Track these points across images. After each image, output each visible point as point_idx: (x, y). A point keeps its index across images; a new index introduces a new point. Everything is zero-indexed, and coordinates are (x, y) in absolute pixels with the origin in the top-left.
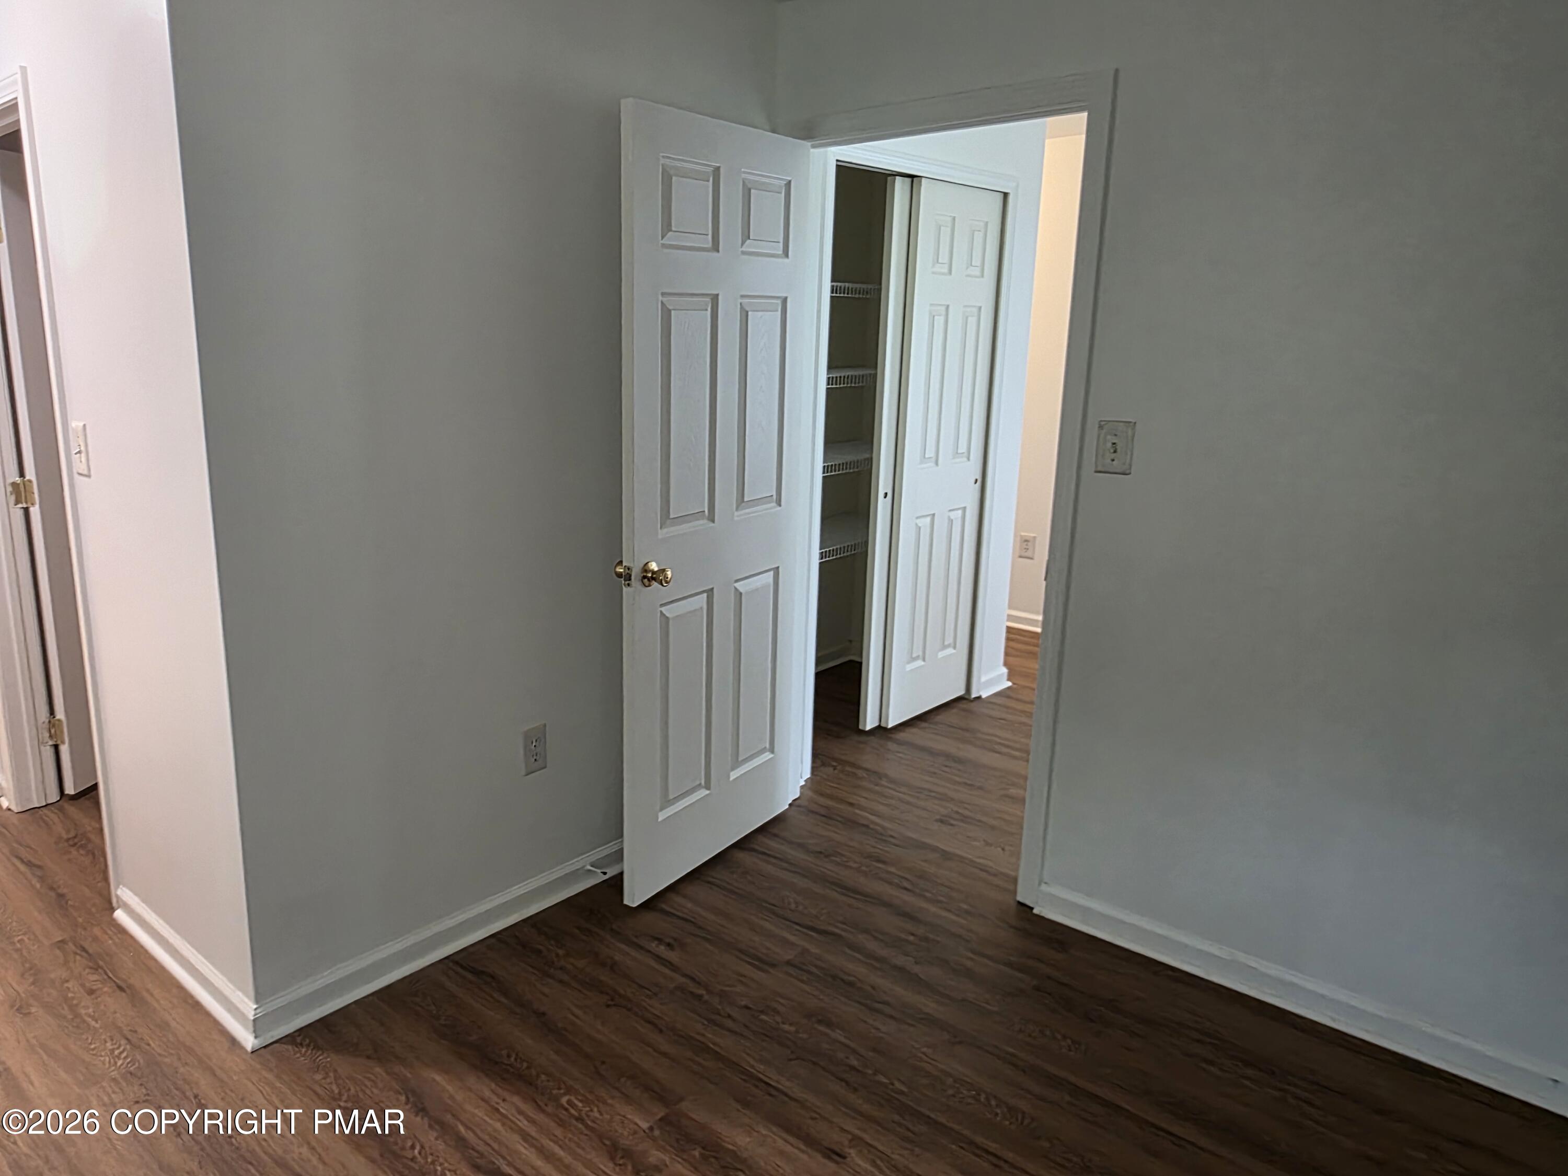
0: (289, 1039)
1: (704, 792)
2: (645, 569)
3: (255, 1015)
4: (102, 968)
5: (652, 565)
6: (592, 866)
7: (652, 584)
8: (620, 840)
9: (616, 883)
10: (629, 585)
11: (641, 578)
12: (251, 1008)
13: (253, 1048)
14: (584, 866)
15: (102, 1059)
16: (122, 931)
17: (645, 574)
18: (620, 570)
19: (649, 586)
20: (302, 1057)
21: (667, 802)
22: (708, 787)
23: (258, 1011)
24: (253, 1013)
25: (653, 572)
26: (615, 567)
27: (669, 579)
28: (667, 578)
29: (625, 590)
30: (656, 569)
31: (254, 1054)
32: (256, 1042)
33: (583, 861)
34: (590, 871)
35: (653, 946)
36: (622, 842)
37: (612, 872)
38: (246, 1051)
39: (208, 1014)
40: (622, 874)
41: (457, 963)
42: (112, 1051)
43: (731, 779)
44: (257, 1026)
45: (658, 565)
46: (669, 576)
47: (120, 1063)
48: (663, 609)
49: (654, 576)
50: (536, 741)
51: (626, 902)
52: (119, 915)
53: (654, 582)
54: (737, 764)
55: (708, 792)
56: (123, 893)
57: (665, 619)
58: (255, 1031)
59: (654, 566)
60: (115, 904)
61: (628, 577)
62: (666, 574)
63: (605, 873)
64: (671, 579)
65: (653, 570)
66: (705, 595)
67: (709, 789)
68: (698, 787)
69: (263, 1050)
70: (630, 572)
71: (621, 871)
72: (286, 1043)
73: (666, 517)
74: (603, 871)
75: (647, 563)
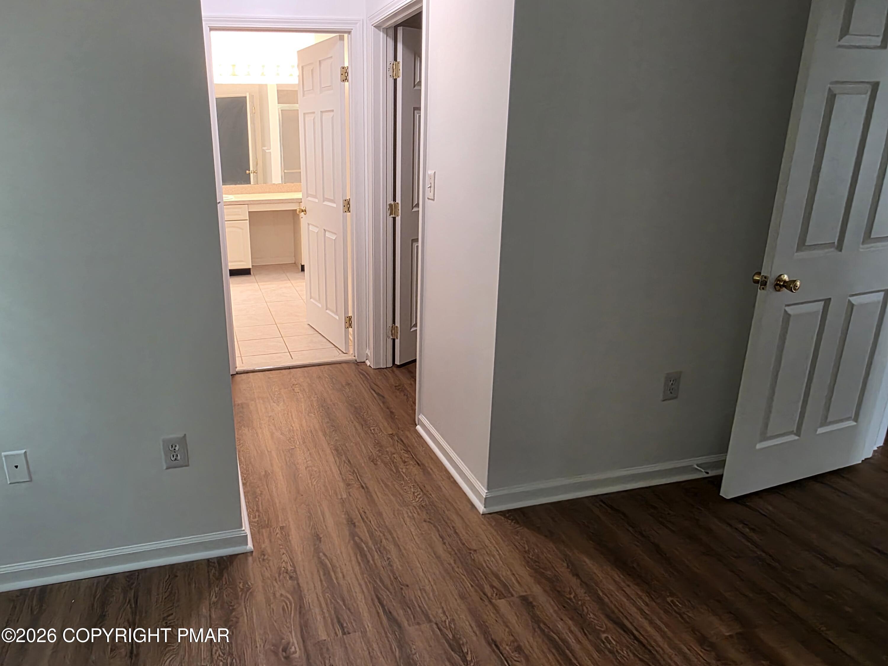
0: (502, 513)
1: (794, 437)
2: (779, 279)
3: (486, 496)
4: (410, 452)
5: (784, 276)
6: (698, 466)
7: (781, 289)
8: (725, 454)
9: (717, 481)
10: (763, 289)
11: (773, 285)
12: (485, 491)
13: (483, 512)
14: (692, 466)
15: (409, 495)
16: (420, 436)
17: (778, 282)
18: (757, 278)
19: (779, 291)
20: (509, 525)
21: (764, 437)
22: (798, 434)
23: (488, 494)
24: (485, 494)
25: (785, 282)
26: (754, 275)
27: (797, 288)
28: (797, 287)
29: (760, 292)
30: (787, 280)
31: (483, 516)
32: (485, 509)
33: (694, 462)
34: (695, 469)
35: (740, 526)
36: (726, 455)
37: (712, 473)
38: (480, 513)
39: (460, 488)
40: (722, 475)
41: (602, 501)
42: (414, 493)
43: (818, 433)
44: (487, 502)
45: (789, 277)
46: (798, 286)
47: (417, 499)
48: (787, 309)
49: (786, 284)
50: (673, 381)
51: (721, 494)
52: (418, 428)
53: (784, 288)
54: (825, 422)
55: (797, 438)
56: (422, 418)
57: (787, 316)
58: (485, 504)
59: (786, 277)
60: (417, 423)
61: (764, 283)
62: (796, 284)
63: (707, 473)
64: (798, 288)
65: (785, 280)
66: (823, 303)
67: (799, 436)
68: (791, 433)
69: (489, 516)
70: (766, 280)
71: (721, 473)
72: (501, 515)
73: (802, 245)
74: (707, 471)
75: (781, 275)
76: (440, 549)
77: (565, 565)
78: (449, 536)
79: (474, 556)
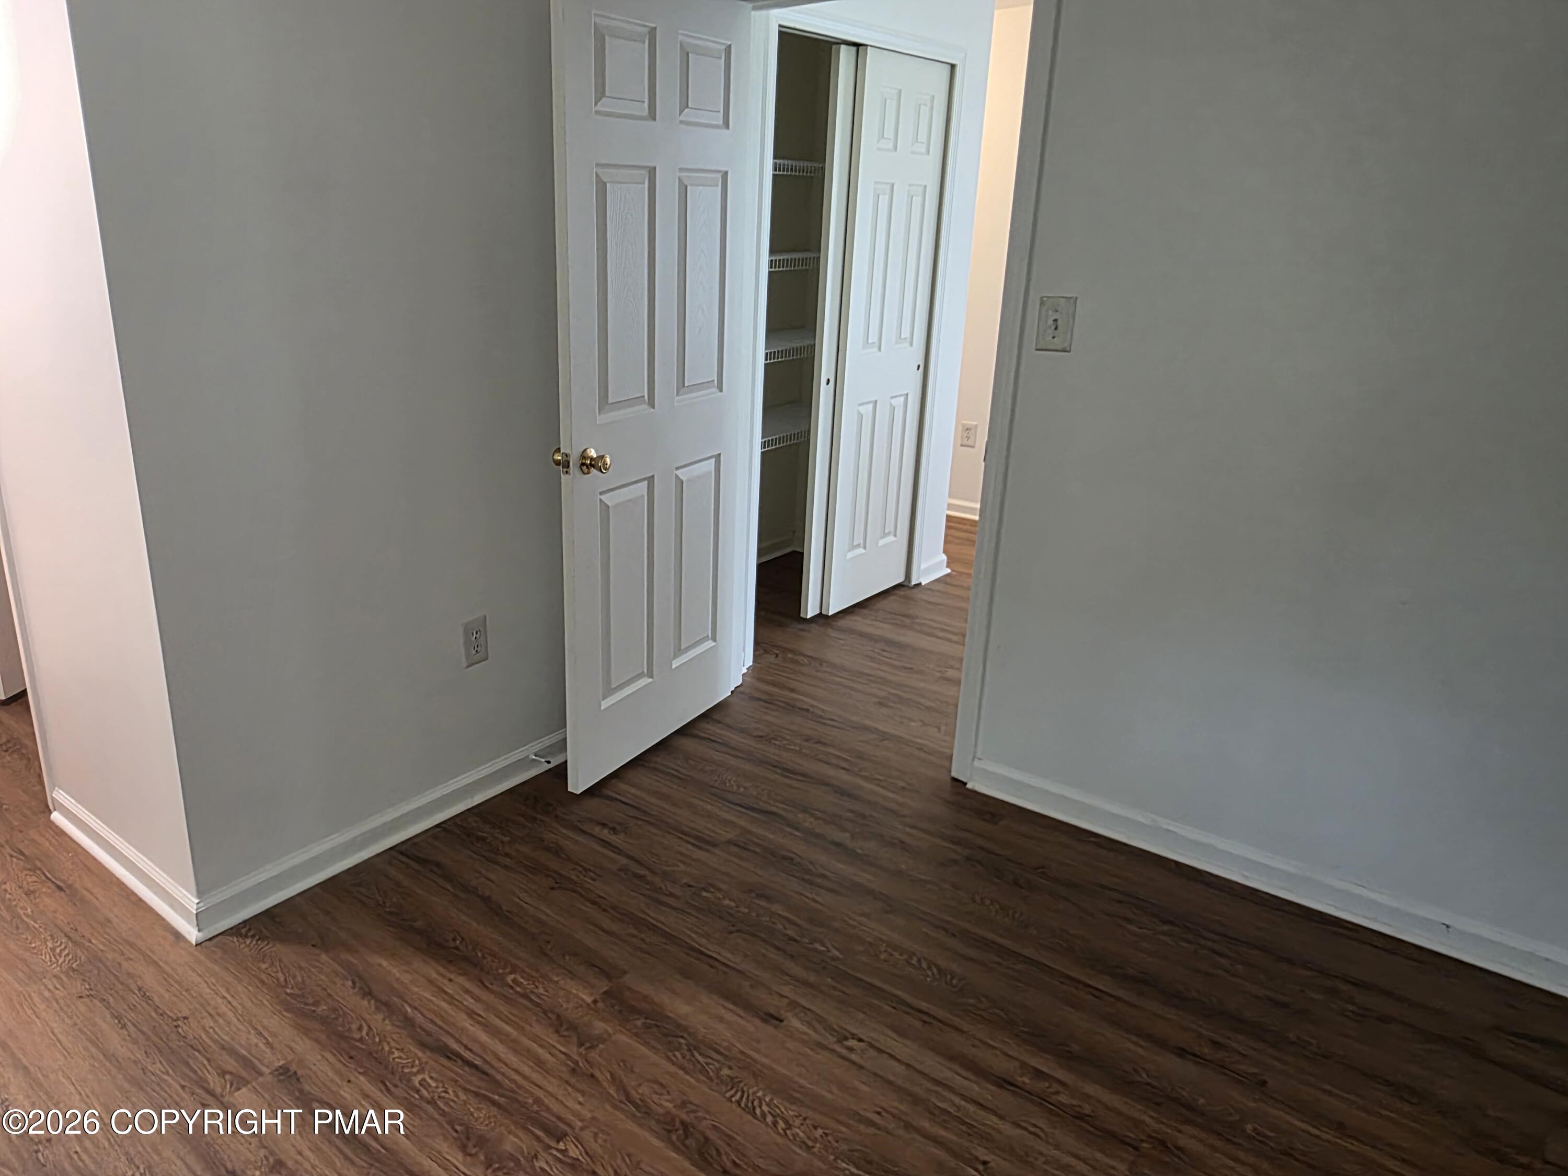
0: (235, 931)
1: (646, 681)
2: (584, 456)
3: (197, 909)
4: (38, 868)
5: (591, 452)
6: (536, 756)
8: (564, 730)
9: (561, 772)
10: (567, 472)
11: (579, 465)
12: (193, 902)
13: (197, 941)
14: (527, 757)
15: (43, 957)
16: (59, 833)
17: (584, 461)
18: (558, 457)
19: (588, 473)
20: (246, 947)
21: (609, 691)
22: (650, 674)
23: (201, 905)
24: (195, 907)
25: (592, 459)
26: (553, 454)
27: (608, 467)
28: (607, 465)
29: (564, 477)
30: (595, 456)
31: (199, 947)
32: (200, 934)
33: (529, 750)
34: (534, 760)
35: (597, 830)
36: (566, 731)
37: (555, 761)
38: (192, 944)
39: (150, 910)
40: (566, 762)
41: (402, 853)
42: (54, 949)
43: (674, 667)
44: (200, 919)
45: (596, 451)
46: (609, 463)
47: (61, 960)
48: (603, 497)
49: (593, 463)
50: (477, 633)
51: (570, 790)
52: (55, 816)
53: (592, 469)
54: (679, 651)
55: (649, 680)
56: (59, 796)
57: (605, 507)
58: (198, 925)
59: (593, 453)
60: (51, 807)
61: (566, 465)
62: (605, 461)
63: (549, 762)
65: (592, 456)
66: (646, 482)
67: (652, 677)
68: (640, 676)
69: (207, 943)
70: (568, 459)
71: (563, 760)
72: (231, 935)
73: (604, 403)
74: (547, 760)
75: (585, 450)
76: (116, 1043)
77: (350, 983)
78: (133, 1008)
79: (184, 1028)
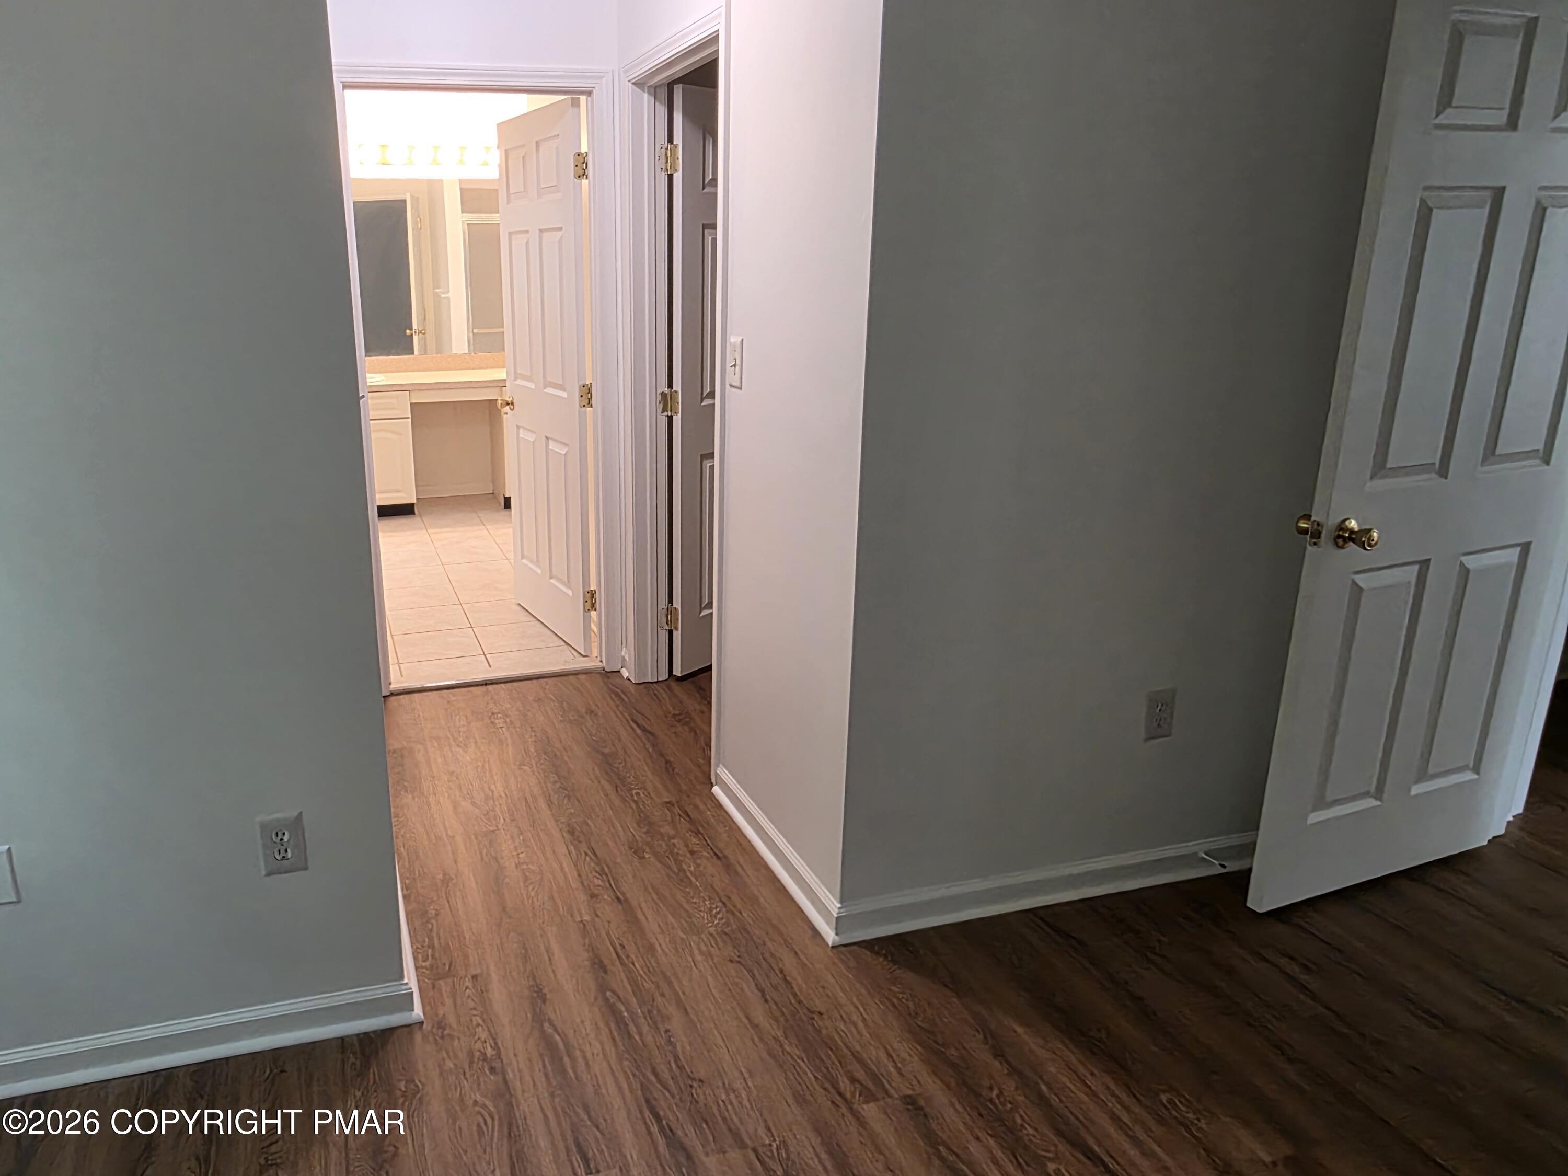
0: (870, 945)
1: (1372, 802)
2: (1341, 526)
3: (838, 913)
4: (702, 834)
5: (1350, 523)
6: (1206, 854)
7: (1346, 545)
8: (1255, 832)
9: (1241, 880)
10: (1315, 544)
11: (1333, 537)
12: (836, 907)
13: (833, 943)
14: (1196, 854)
15: (702, 914)
16: (719, 806)
17: (1341, 533)
18: (1303, 525)
19: (1342, 547)
20: (879, 966)
21: (1321, 803)
22: (1378, 794)
23: (842, 910)
24: (837, 910)
25: (1352, 531)
26: (1298, 522)
27: (1373, 543)
28: (1373, 540)
29: (1310, 549)
30: (1356, 528)
31: (835, 951)
32: (837, 938)
33: (1199, 847)
34: (1203, 858)
35: (1283, 961)
36: (1257, 835)
37: (1233, 866)
38: (828, 945)
39: (792, 900)
40: (1249, 871)
41: (1042, 919)
42: (711, 910)
43: (1412, 793)
44: (839, 925)
45: (1359, 524)
46: (1376, 539)
47: (716, 922)
48: (1357, 578)
49: (1354, 536)
50: (1162, 705)
51: (1249, 904)
52: (716, 790)
53: (1351, 543)
54: (1423, 775)
55: (1379, 803)
56: (722, 772)
57: (1357, 590)
58: (836, 929)
59: (1353, 524)
60: (713, 780)
61: (1317, 535)
62: (1371, 536)
63: (1224, 866)
64: (1376, 544)
65: (1353, 528)
66: (1417, 567)
67: (1380, 799)
68: (1366, 794)
69: (843, 949)
70: (1320, 528)
71: (1249, 866)
72: (866, 948)
73: (1380, 468)
74: (1223, 863)
75: (1344, 521)
76: (759, 1014)
77: (981, 1037)
78: (775, 988)
79: (818, 1022)
